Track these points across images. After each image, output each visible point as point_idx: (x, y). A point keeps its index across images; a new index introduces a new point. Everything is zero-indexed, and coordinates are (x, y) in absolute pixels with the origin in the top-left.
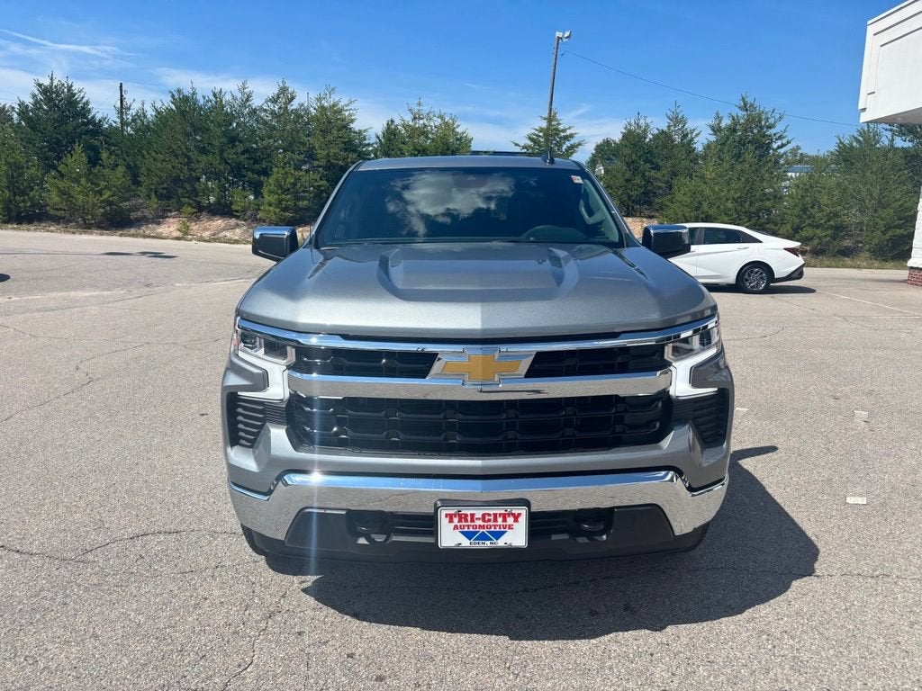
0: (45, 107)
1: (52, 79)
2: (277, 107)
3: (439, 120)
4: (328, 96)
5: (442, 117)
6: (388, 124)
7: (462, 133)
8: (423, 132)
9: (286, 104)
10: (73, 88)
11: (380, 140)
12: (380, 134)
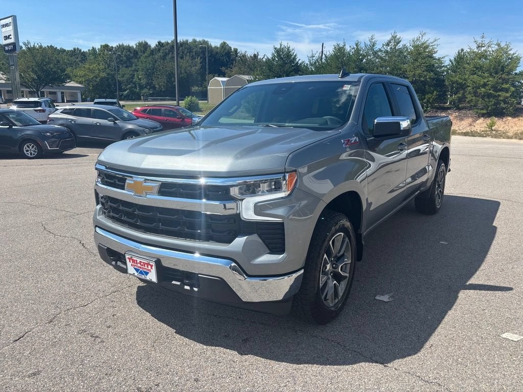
0: (277, 59)
1: (281, 45)
2: (389, 48)
3: (497, 47)
4: (421, 38)
5: (499, 45)
6: (459, 52)
7: (513, 54)
8: (483, 56)
9: (395, 46)
10: (290, 48)
11: (452, 63)
12: (452, 59)
